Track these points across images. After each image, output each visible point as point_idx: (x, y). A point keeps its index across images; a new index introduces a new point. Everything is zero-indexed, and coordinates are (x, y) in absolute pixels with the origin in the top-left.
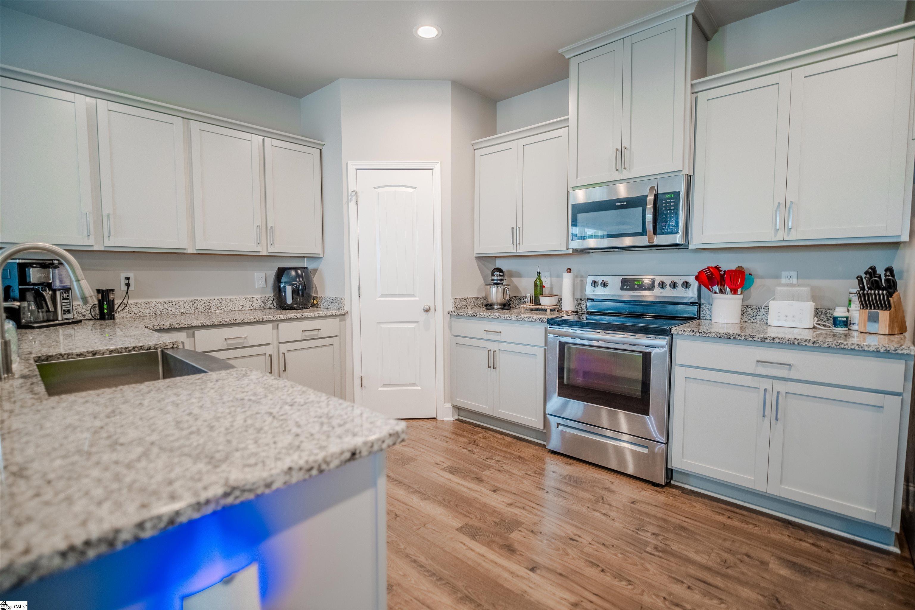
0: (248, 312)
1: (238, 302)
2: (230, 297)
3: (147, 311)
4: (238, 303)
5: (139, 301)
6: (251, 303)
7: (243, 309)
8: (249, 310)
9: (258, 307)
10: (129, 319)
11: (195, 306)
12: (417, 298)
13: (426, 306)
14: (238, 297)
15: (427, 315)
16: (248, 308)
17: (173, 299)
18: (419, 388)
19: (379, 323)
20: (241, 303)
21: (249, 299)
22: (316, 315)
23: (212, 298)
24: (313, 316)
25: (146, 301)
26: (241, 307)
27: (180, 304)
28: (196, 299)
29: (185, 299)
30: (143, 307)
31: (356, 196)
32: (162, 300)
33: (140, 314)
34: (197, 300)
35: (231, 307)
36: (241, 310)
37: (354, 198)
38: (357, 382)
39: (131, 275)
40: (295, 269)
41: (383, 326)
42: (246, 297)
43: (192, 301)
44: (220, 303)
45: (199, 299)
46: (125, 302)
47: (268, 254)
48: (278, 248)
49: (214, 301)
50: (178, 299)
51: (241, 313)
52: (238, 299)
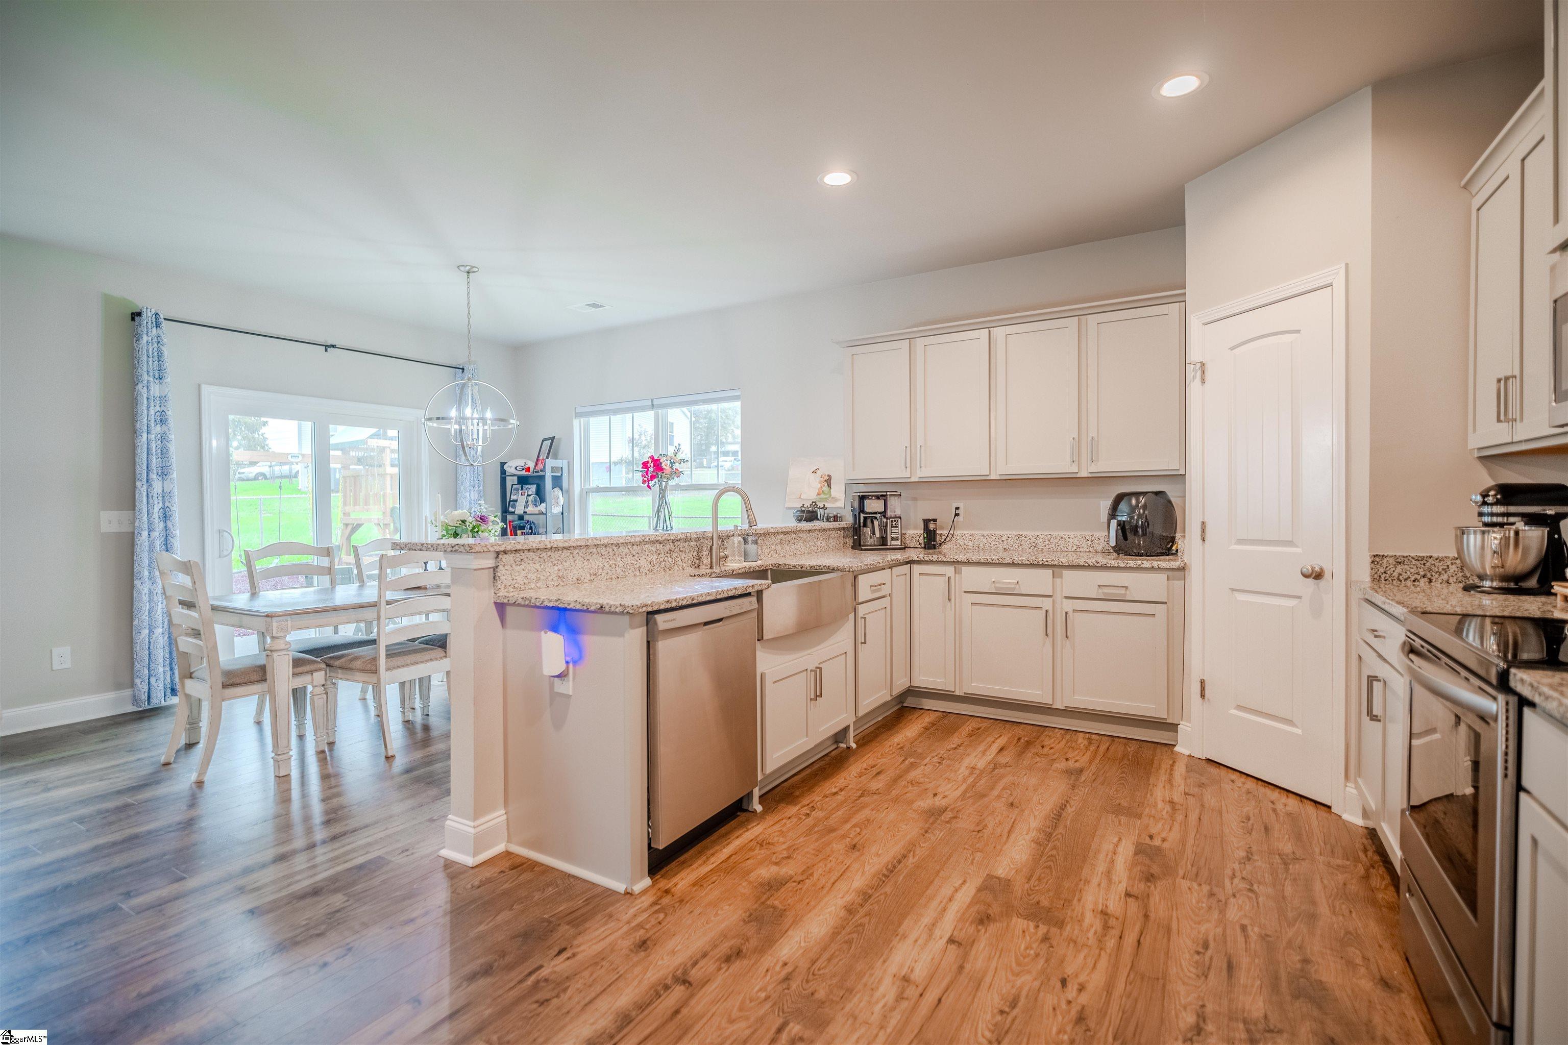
0: (1085, 555)
1: (1071, 540)
2: (1061, 534)
3: (971, 544)
4: (1071, 542)
5: (965, 532)
6: (1089, 543)
7: (1078, 550)
8: (1086, 552)
9: (1099, 548)
10: (955, 551)
11: (1019, 541)
12: (1299, 550)
13: (1317, 563)
14: (1072, 534)
15: (1318, 585)
16: (1085, 549)
17: (997, 532)
18: (1298, 731)
19: (1233, 590)
20: (1076, 542)
21: (1087, 537)
22: (1122, 565)
23: (1039, 533)
24: (1116, 565)
25: (970, 532)
26: (1075, 548)
27: (1003, 539)
28: (1021, 533)
29: (1008, 533)
30: (968, 539)
31: (1203, 372)
32: (986, 533)
33: (965, 546)
34: (1022, 535)
35: (1062, 546)
36: (1075, 551)
37: (1199, 373)
38: (1196, 688)
39: (961, 505)
40: (1137, 494)
41: (1241, 597)
42: (1083, 534)
43: (1016, 536)
44: (1049, 541)
45: (1024, 533)
46: (952, 532)
47: (1090, 475)
48: (1105, 466)
49: (1042, 537)
50: (1001, 533)
51: (1075, 556)
52: (1072, 536)
